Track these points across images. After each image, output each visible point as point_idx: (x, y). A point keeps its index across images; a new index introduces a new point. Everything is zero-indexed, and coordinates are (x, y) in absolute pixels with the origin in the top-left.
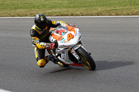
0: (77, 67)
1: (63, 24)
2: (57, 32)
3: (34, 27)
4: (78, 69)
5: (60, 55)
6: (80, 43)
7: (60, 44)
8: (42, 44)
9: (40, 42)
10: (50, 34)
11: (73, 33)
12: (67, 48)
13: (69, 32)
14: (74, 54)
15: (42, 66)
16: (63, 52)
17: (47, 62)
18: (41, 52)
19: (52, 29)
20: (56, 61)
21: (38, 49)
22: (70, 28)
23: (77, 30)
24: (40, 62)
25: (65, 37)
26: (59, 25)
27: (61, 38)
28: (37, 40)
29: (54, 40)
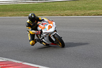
0: (54, 46)
1: (46, 20)
2: (42, 24)
3: (28, 21)
4: (54, 47)
5: (43, 38)
6: (55, 31)
7: (44, 31)
8: (33, 31)
9: (32, 30)
10: (38, 26)
11: (51, 25)
12: (48, 34)
13: (49, 24)
14: (52, 38)
15: (33, 45)
16: (46, 36)
17: (36, 42)
18: (33, 36)
19: (39, 23)
20: (41, 42)
21: (30, 34)
22: (50, 22)
23: (54, 23)
24: (31, 42)
25: (47, 27)
26: (43, 20)
27: (44, 28)
28: (30, 29)
29: (40, 29)
